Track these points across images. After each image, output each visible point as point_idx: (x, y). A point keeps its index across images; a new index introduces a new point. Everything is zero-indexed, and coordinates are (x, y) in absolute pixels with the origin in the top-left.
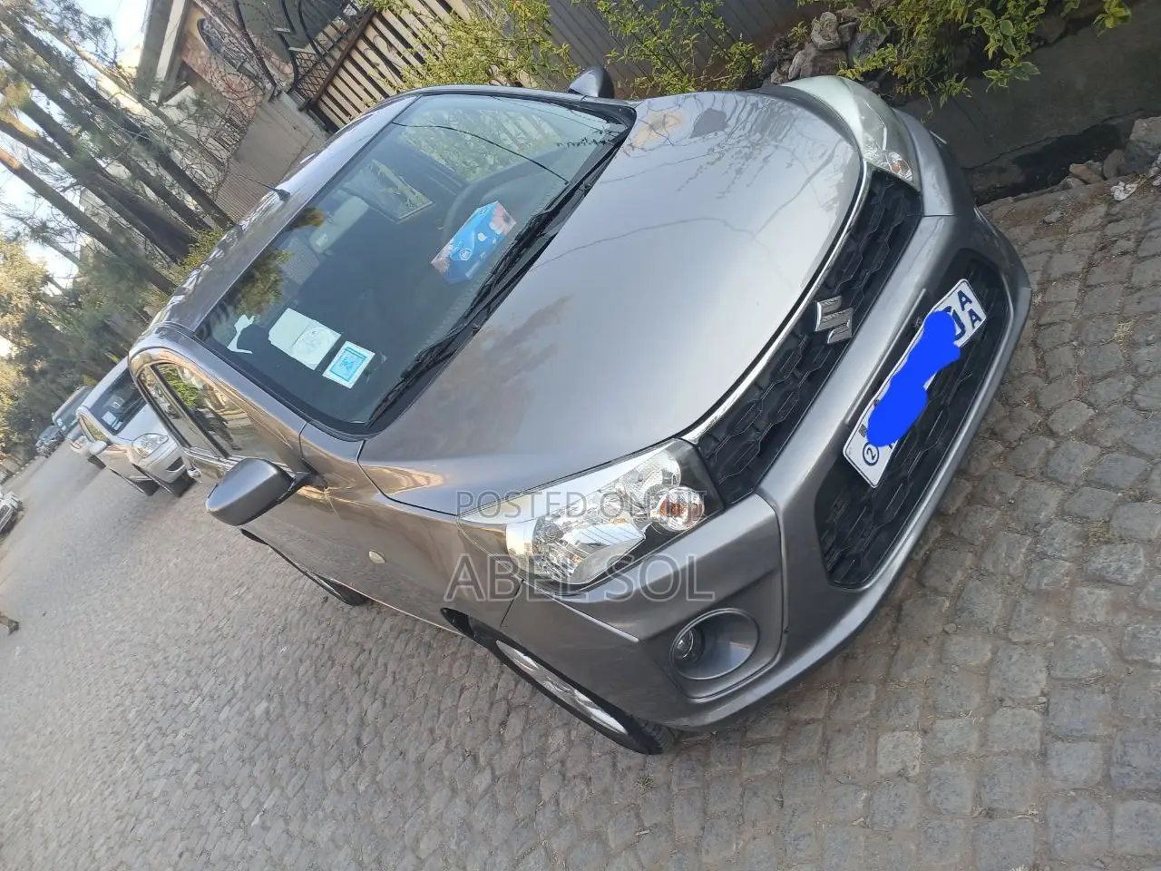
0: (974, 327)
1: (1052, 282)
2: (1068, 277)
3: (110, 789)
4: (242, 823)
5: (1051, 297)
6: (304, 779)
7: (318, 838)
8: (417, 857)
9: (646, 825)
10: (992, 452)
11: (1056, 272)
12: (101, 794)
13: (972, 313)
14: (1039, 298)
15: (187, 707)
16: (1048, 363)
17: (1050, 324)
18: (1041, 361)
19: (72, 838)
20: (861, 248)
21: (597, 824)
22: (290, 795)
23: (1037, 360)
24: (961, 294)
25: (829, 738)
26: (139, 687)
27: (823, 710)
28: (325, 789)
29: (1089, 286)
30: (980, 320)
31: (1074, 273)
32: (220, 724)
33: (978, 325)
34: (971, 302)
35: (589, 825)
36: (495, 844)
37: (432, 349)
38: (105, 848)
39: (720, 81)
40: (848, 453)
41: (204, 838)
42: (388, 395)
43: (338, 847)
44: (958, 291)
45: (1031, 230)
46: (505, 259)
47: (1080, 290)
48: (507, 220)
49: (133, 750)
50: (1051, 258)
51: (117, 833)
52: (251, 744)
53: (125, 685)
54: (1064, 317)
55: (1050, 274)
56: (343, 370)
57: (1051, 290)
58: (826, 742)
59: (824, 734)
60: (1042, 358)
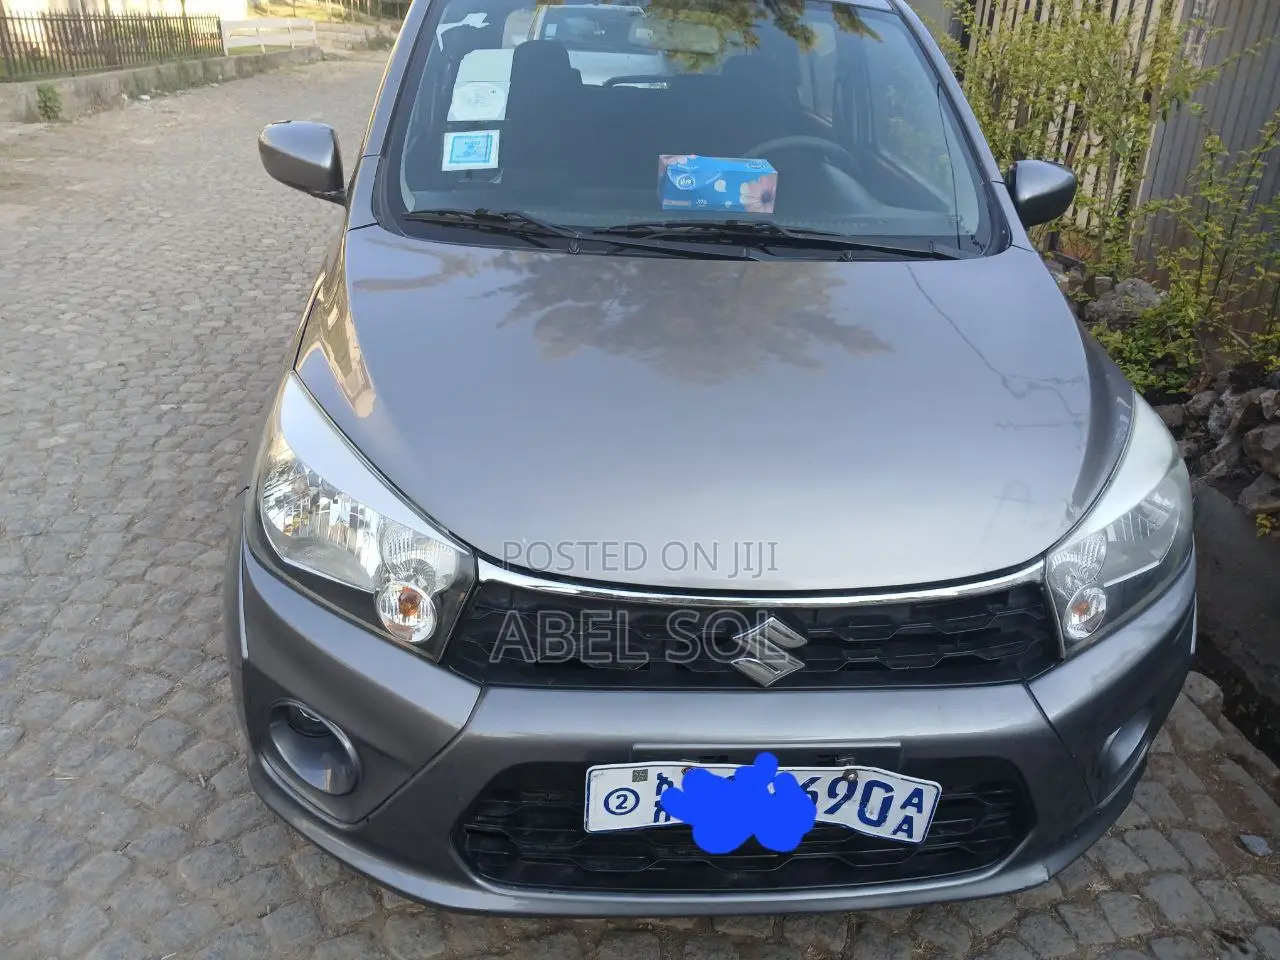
0: (895, 833)
1: (1138, 892)
2: (1154, 910)
3: (182, 269)
4: (161, 398)
5: (1109, 903)
6: (220, 423)
7: (154, 471)
8: (146, 571)
9: (213, 780)
10: (826, 939)
11: (1155, 891)
12: (176, 265)
13: (908, 820)
14: (1102, 888)
15: (288, 281)
16: (998, 947)
17: (1064, 923)
18: (1000, 936)
19: (127, 268)
20: (905, 629)
21: (207, 728)
22: (200, 421)
23: (999, 931)
24: (918, 793)
25: (360, 930)
26: (299, 231)
27: (395, 905)
28: (212, 447)
29: (1150, 948)
30: (910, 836)
31: (1165, 916)
32: (274, 318)
33: (902, 836)
34: (920, 810)
35: (205, 720)
36: (171, 639)
37: (529, 222)
38: (119, 299)
39: (1233, 338)
40: (594, 773)
41: (143, 373)
42: (448, 212)
43: (146, 494)
44: (920, 787)
45: (1219, 824)
46: (696, 226)
47: (1139, 937)
48: (765, 199)
49: (228, 263)
50: (1179, 871)
51: (136, 300)
52: (254, 356)
53: (299, 218)
54: (1083, 934)
55: (1148, 884)
56: (461, 148)
57: (1122, 898)
58: (353, 929)
59: (363, 920)
60: (1004, 936)
